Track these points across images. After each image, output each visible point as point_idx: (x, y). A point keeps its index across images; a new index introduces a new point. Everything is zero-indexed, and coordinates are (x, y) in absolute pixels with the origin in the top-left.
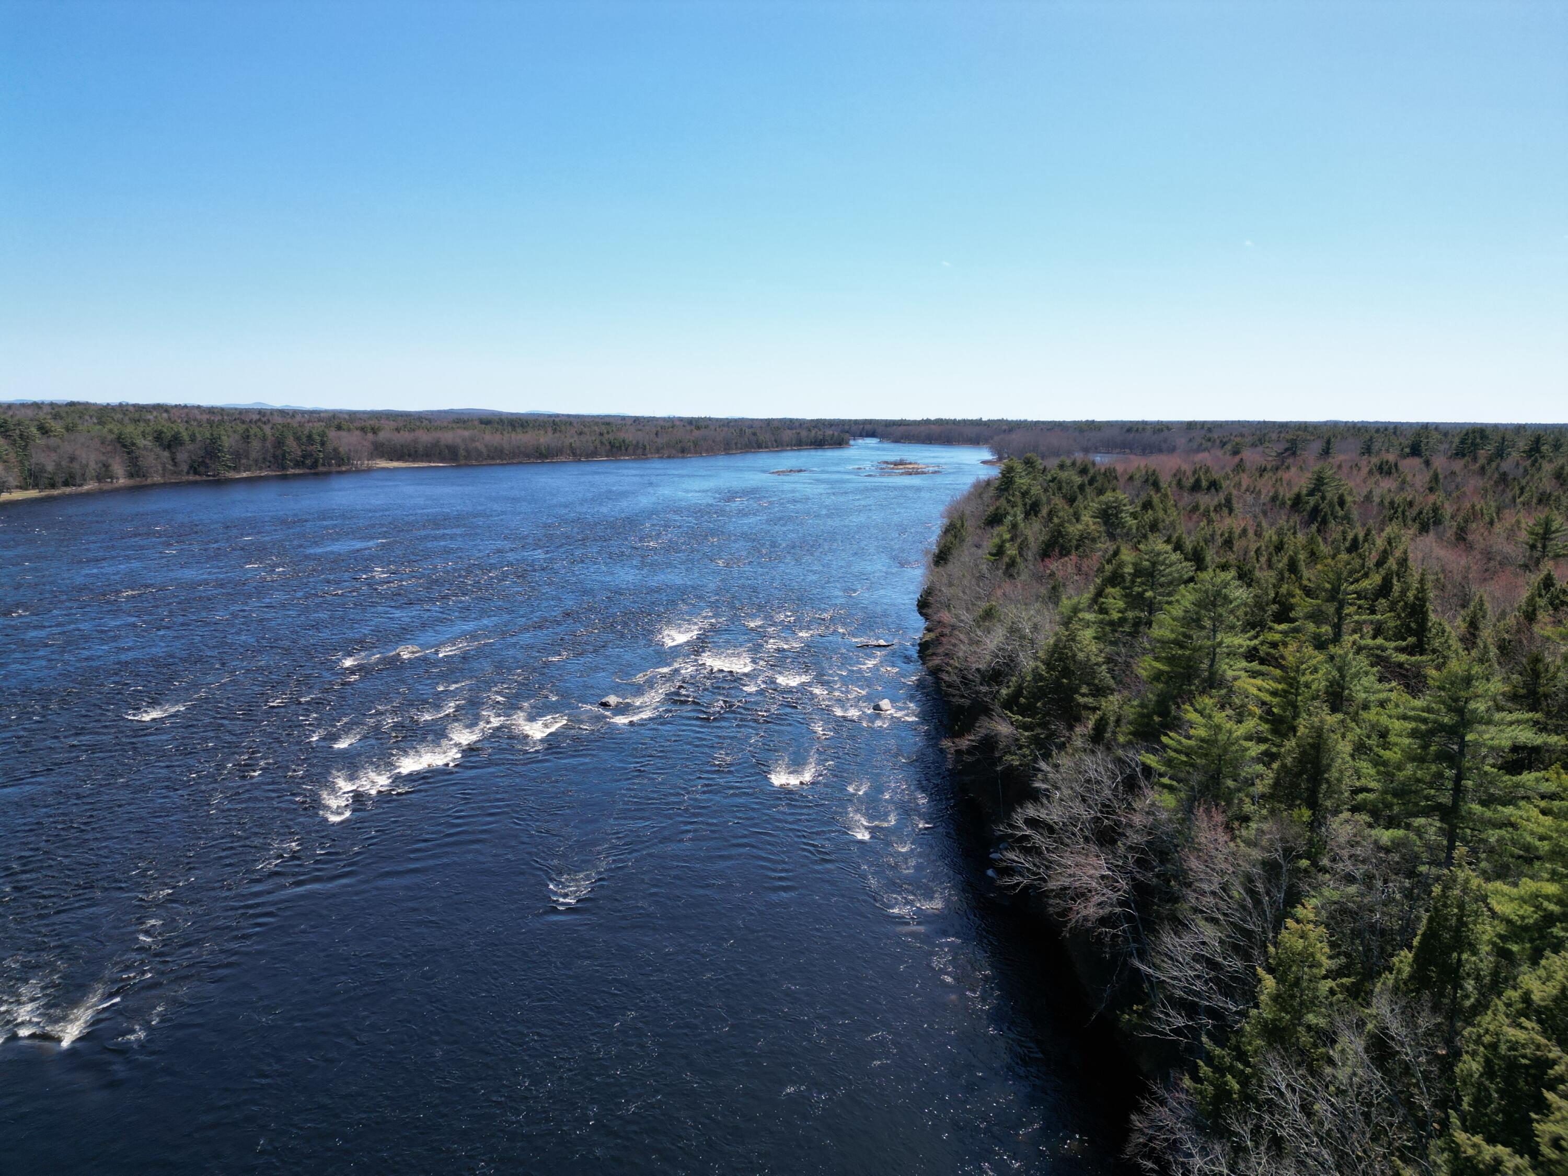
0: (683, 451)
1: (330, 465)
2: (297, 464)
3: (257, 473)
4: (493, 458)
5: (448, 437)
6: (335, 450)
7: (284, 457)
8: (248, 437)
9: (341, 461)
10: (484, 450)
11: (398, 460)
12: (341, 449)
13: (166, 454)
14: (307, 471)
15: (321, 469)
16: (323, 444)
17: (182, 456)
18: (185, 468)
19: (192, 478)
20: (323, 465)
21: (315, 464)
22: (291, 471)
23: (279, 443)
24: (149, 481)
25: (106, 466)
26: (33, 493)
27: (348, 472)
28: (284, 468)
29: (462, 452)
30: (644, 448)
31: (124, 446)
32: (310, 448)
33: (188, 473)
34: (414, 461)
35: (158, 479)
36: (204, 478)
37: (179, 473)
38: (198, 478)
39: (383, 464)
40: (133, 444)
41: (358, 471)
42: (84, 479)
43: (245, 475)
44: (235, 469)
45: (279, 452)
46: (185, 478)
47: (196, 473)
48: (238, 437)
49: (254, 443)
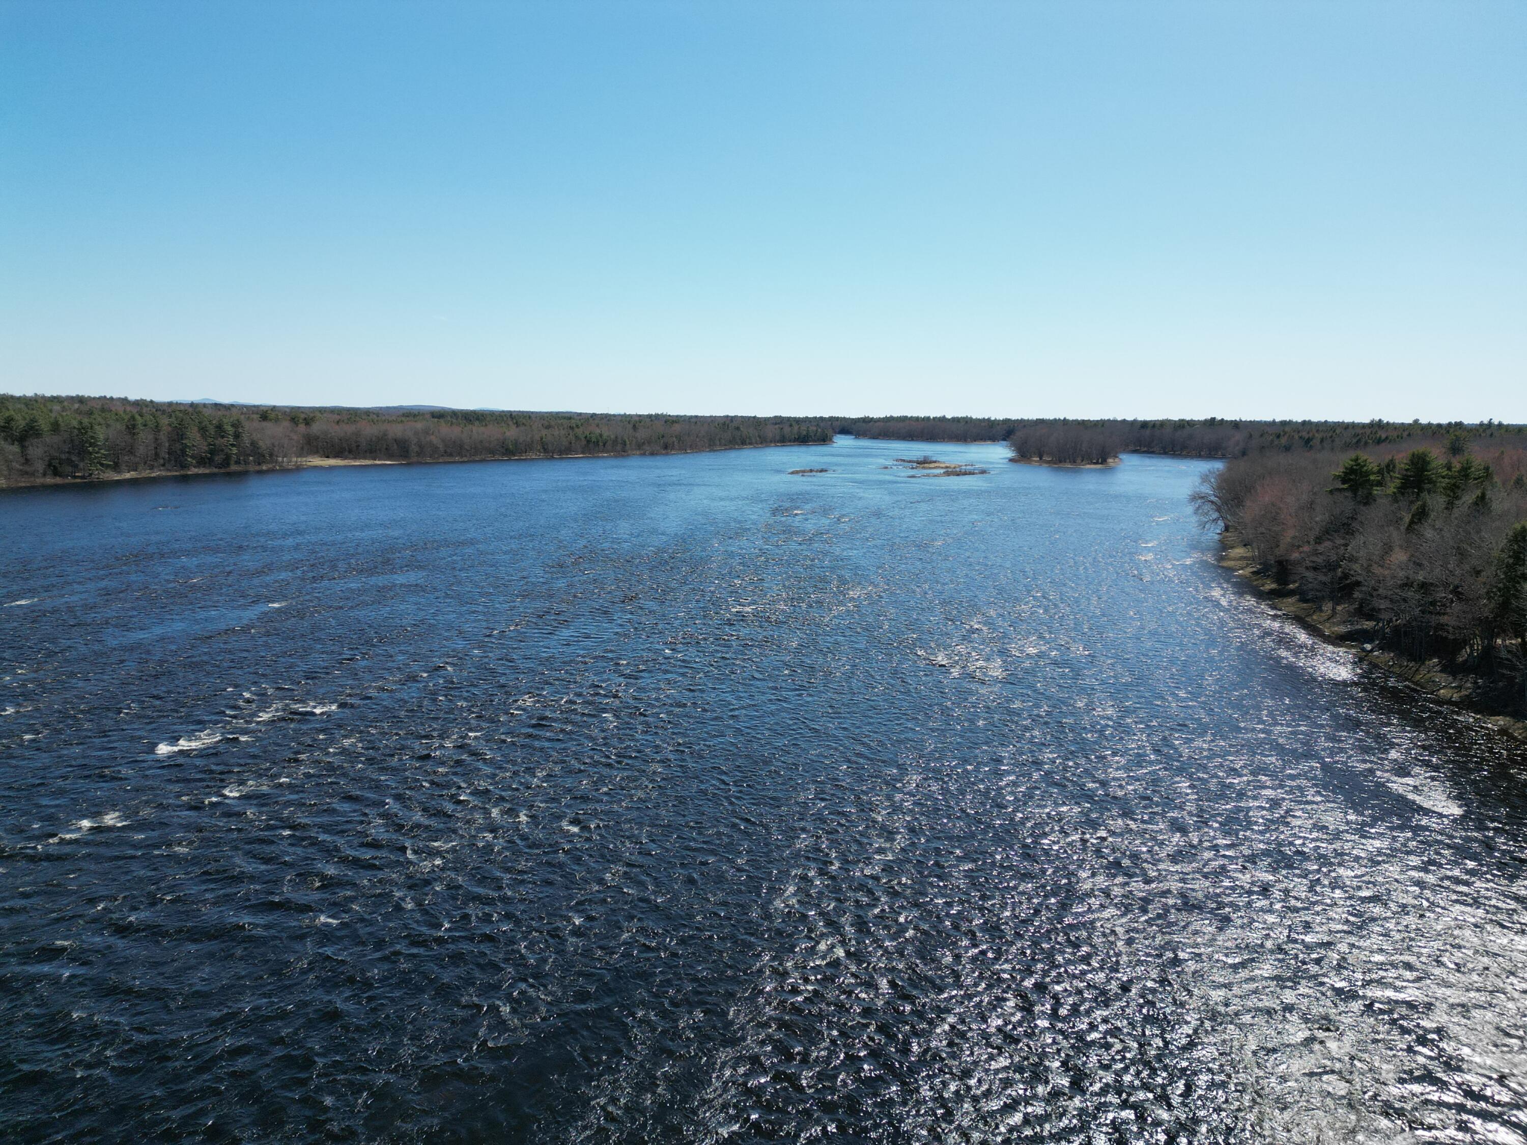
0: (666, 447)
1: (246, 463)
2: (202, 462)
3: (146, 473)
4: (451, 455)
5: (396, 431)
6: (253, 443)
7: (183, 453)
8: (134, 426)
9: (260, 458)
10: (441, 447)
11: (336, 456)
12: (261, 443)
13: (16, 448)
14: (216, 470)
15: (234, 468)
16: (237, 436)
17: (36, 450)
18: (40, 466)
19: (49, 480)
20: (238, 462)
21: (226, 462)
22: (194, 471)
23: (178, 434)
27: (271, 471)
28: (184, 466)
29: (414, 448)
30: (624, 444)
32: (219, 442)
33: (44, 475)
34: (355, 458)
36: (69, 480)
37: (33, 474)
38: (58, 480)
39: (317, 461)
41: (285, 471)
43: (128, 476)
44: (116, 467)
45: (178, 446)
46: (39, 481)
47: (56, 473)
48: (120, 426)
49: (142, 435)
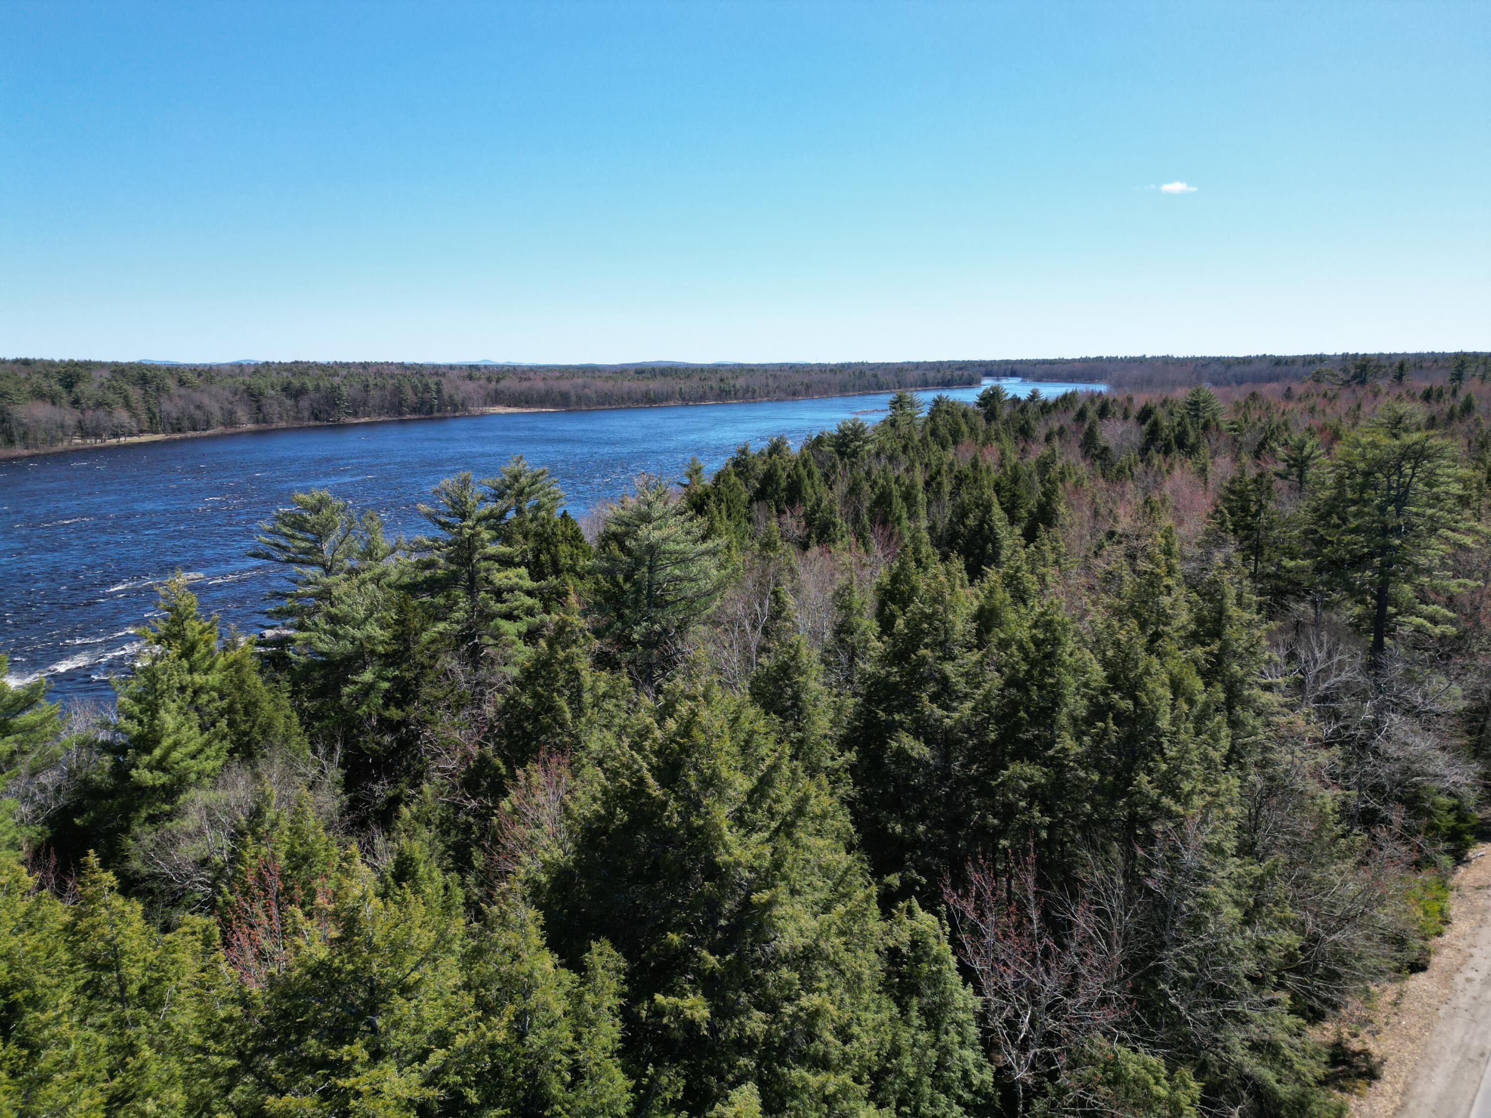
0: (794, 394)
1: (445, 411)
2: (414, 410)
3: (375, 419)
4: (603, 404)
5: (565, 385)
6: (450, 397)
7: (401, 404)
8: (368, 386)
9: (455, 407)
10: (594, 396)
11: (516, 406)
12: (456, 397)
13: (289, 403)
14: (423, 416)
16: (439, 391)
17: (304, 403)
18: (306, 414)
19: (312, 423)
20: (439, 411)
21: (430, 411)
22: (408, 416)
23: (398, 390)
24: (274, 426)
25: (231, 413)
26: (160, 437)
27: (464, 416)
28: (401, 414)
29: (574, 399)
30: (754, 392)
31: (252, 395)
32: (426, 395)
33: (309, 419)
34: (528, 407)
35: (283, 424)
36: (325, 423)
37: (302, 419)
38: (318, 423)
39: (500, 410)
40: (261, 394)
42: (208, 425)
43: (363, 420)
44: (355, 414)
45: (397, 400)
46: (306, 423)
47: (316, 418)
48: (359, 386)
49: (373, 392)
